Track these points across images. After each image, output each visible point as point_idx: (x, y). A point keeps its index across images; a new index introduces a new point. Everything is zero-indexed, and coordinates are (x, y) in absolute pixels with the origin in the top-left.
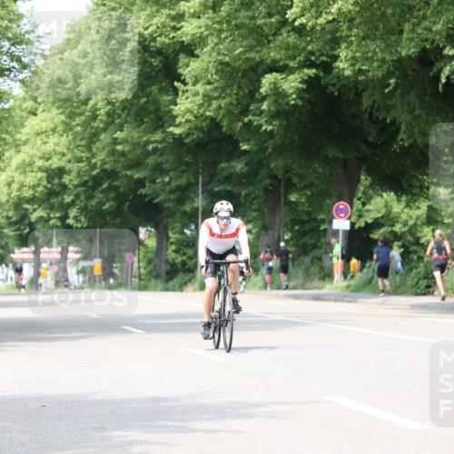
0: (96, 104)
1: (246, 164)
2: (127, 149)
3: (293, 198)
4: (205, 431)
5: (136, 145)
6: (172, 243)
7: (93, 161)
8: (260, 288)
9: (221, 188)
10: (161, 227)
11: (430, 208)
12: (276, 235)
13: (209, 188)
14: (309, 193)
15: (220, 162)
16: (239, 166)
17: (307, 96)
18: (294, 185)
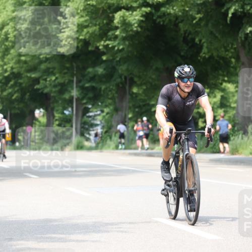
0: (8, 31)
1: (105, 69)
2: (28, 59)
3: (135, 90)
4: (77, 241)
5: (34, 57)
6: (56, 120)
7: (5, 67)
8: (113, 149)
10: (49, 109)
11: (222, 97)
12: (124, 115)
13: (81, 84)
14: (145, 88)
15: (88, 68)
16: (100, 70)
17: (144, 25)
18: (135, 82)
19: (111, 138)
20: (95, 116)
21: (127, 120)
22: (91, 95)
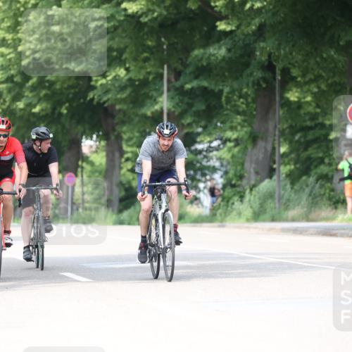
1: (229, 50)
3: (293, 96)
6: (127, 160)
7: (20, 48)
8: (248, 220)
9: (195, 84)
12: (269, 149)
13: (178, 84)
14: (316, 90)
15: (193, 49)
16: (219, 52)
18: (293, 79)
19: (242, 197)
20: (210, 149)
21: (277, 158)
22: (200, 106)
